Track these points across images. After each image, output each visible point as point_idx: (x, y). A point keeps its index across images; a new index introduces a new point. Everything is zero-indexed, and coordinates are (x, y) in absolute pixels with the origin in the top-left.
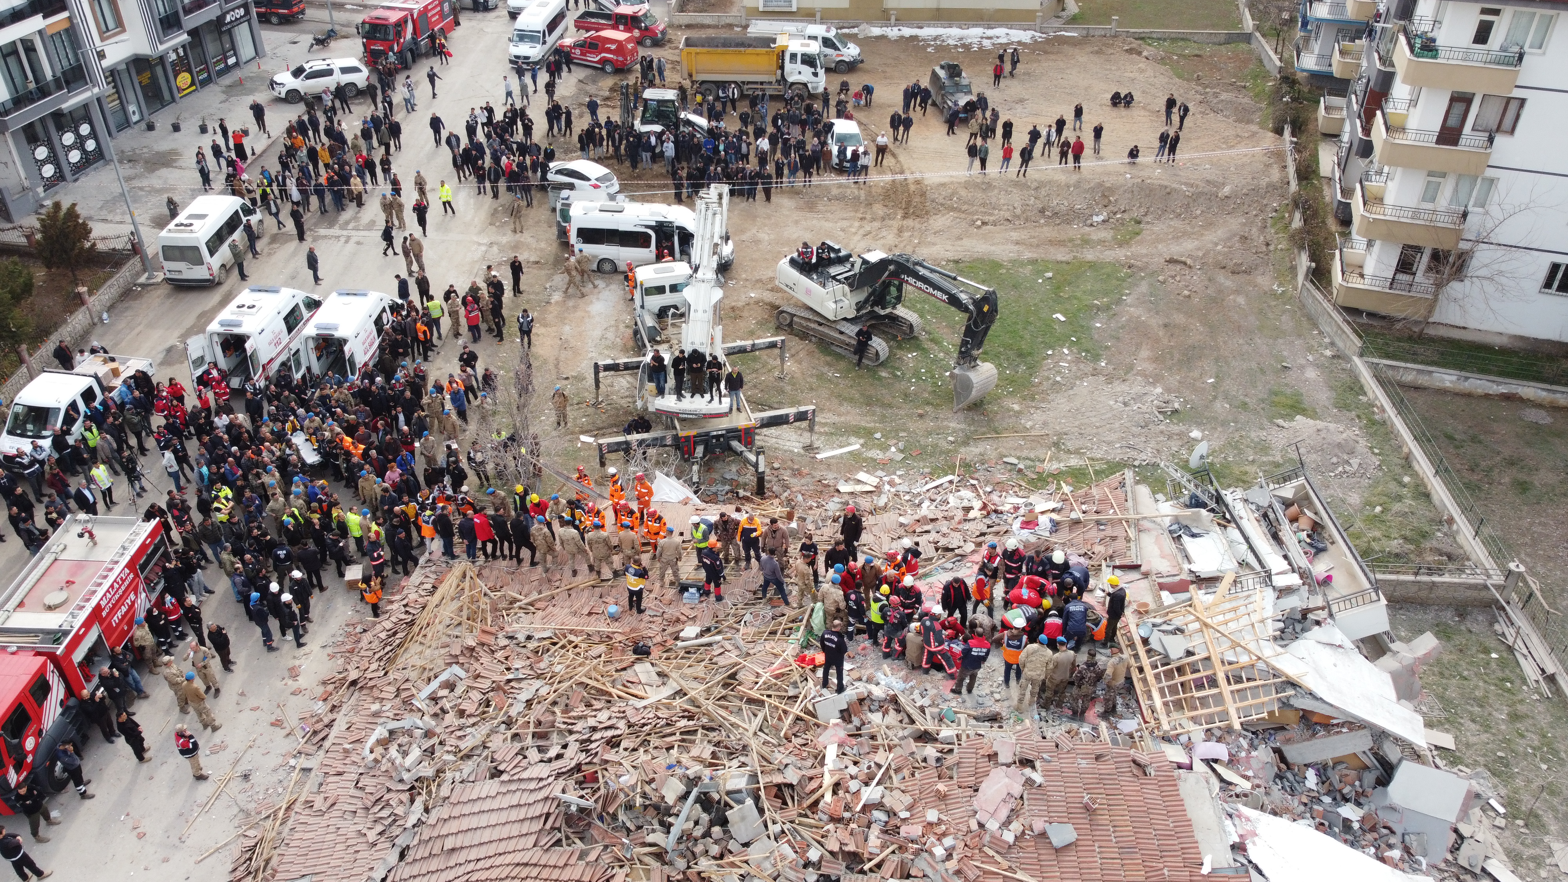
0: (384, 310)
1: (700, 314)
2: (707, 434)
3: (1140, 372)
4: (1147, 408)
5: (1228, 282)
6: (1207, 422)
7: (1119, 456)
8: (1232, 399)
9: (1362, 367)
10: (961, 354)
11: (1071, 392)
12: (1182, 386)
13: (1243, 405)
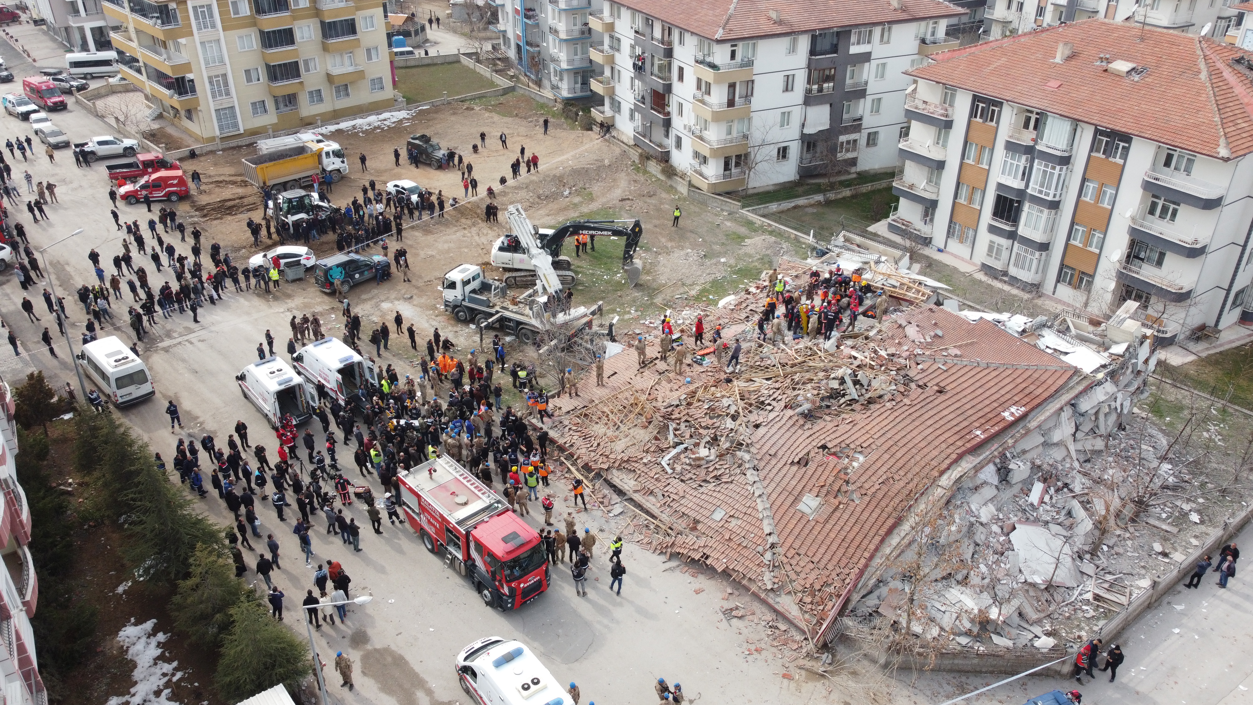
3: (672, 247)
4: (695, 258)
5: (653, 201)
6: (719, 255)
7: (710, 278)
8: (717, 244)
9: (747, 213)
10: (625, 259)
11: (661, 264)
12: (694, 246)
13: (723, 244)
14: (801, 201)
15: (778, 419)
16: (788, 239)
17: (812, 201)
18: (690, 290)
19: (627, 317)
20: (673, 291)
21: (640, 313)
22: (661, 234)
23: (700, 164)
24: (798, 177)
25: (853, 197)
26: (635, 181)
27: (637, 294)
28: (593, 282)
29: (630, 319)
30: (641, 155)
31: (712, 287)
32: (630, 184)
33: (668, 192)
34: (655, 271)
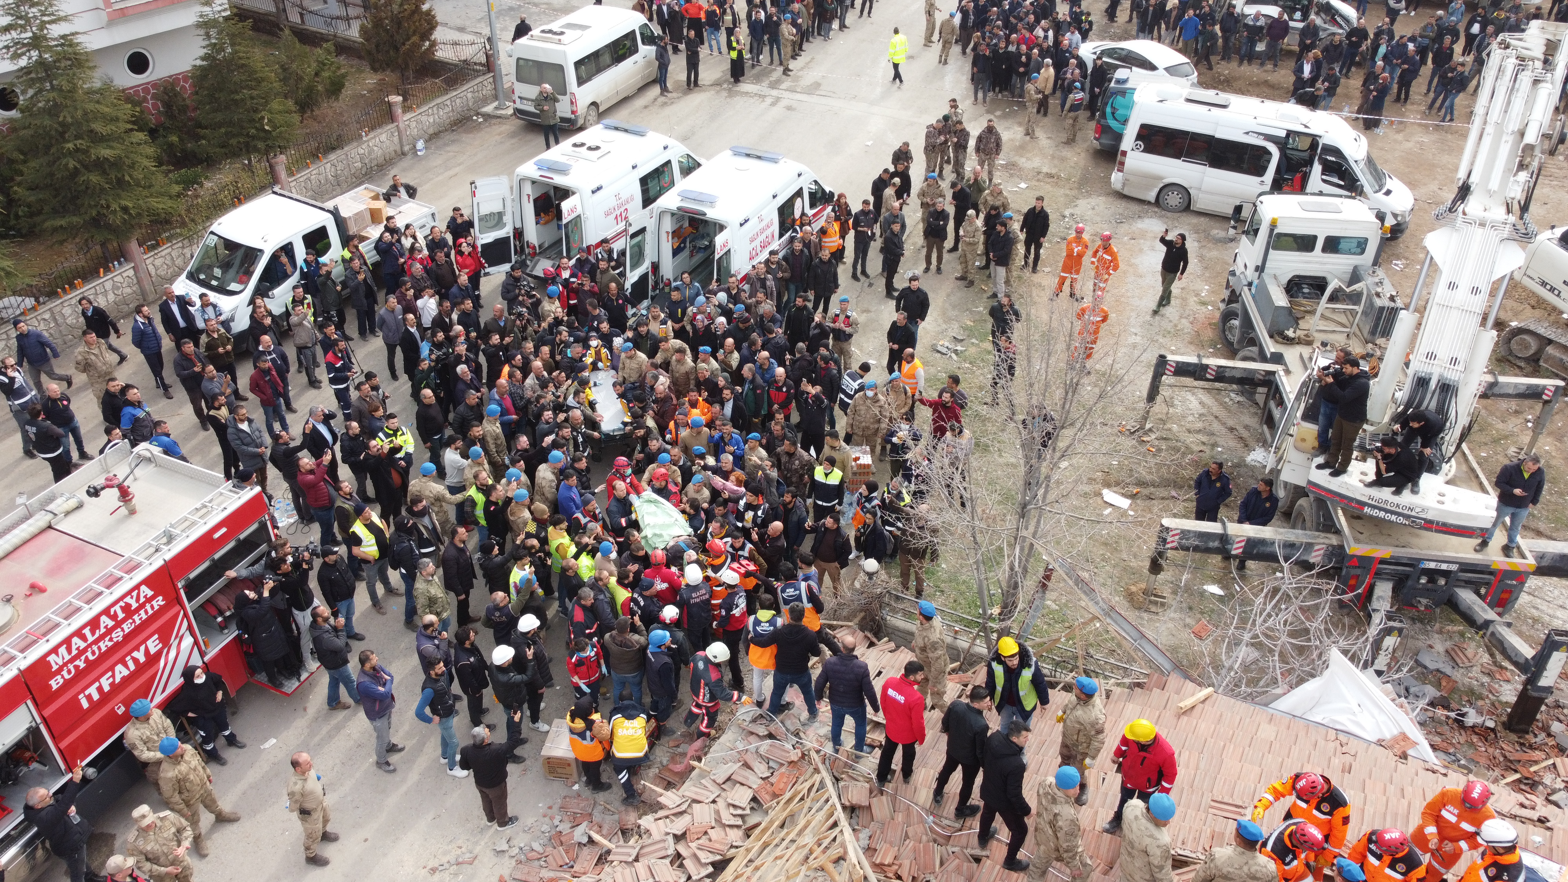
0: (799, 193)
1: (1462, 295)
2: (1413, 563)
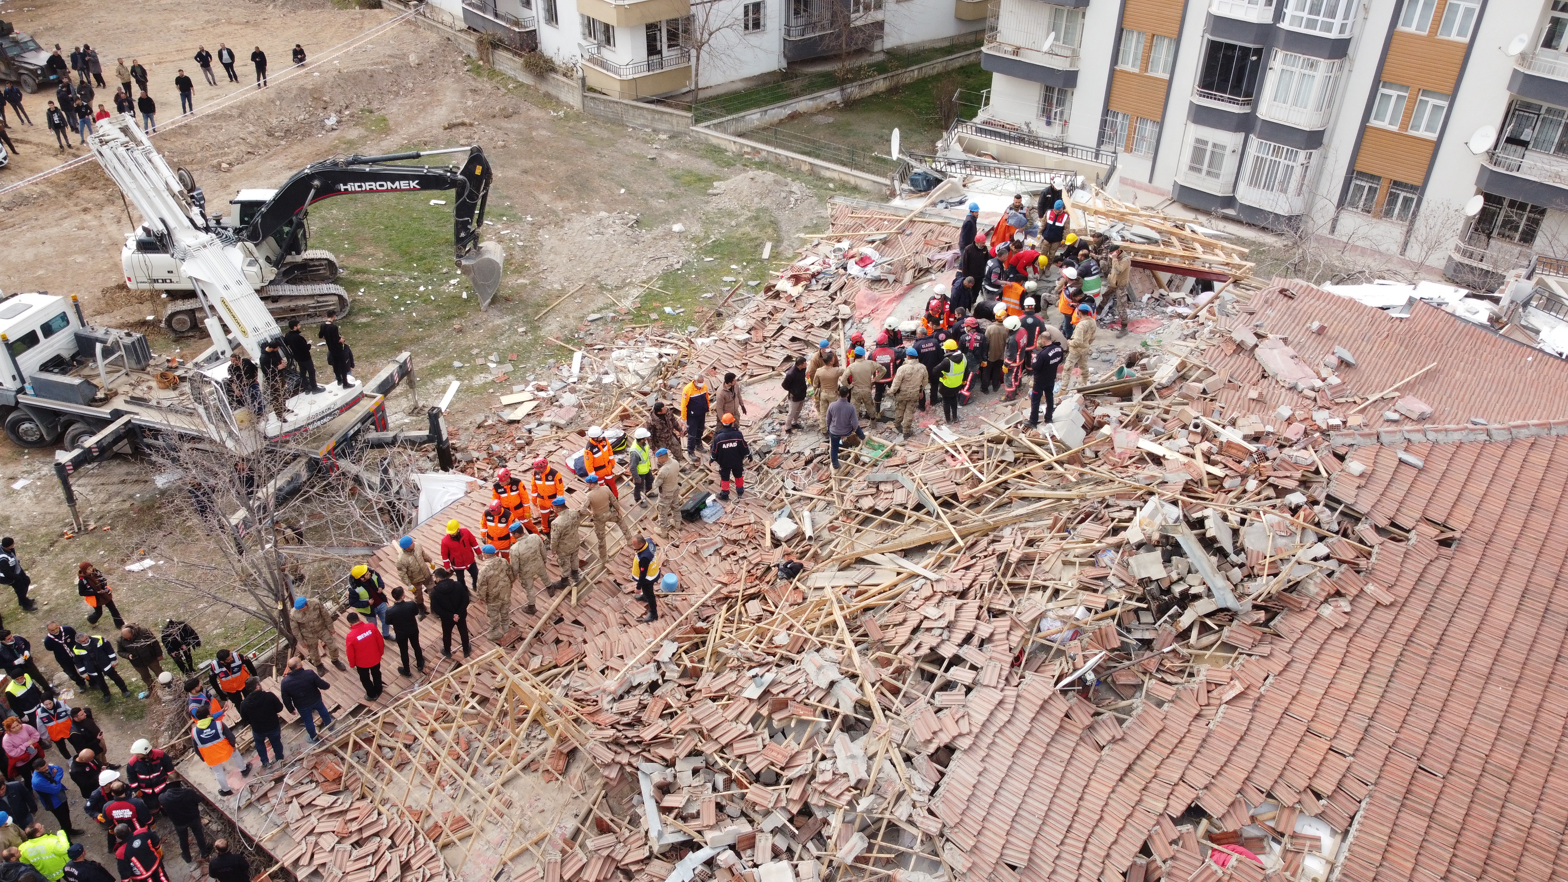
1: (236, 290)
2: (345, 437)
3: (565, 211)
4: (619, 229)
5: (513, 125)
6: (666, 218)
7: (658, 269)
8: (656, 195)
9: (707, 132)
10: (460, 242)
11: (547, 247)
12: (611, 204)
13: (670, 195)
14: (803, 104)
15: (1002, 717)
16: (797, 174)
17: (821, 103)
18: (619, 298)
19: (479, 380)
20: (581, 306)
21: (509, 367)
22: (538, 185)
23: (599, 46)
24: (784, 64)
25: (892, 91)
26: (474, 91)
27: (498, 320)
28: (393, 303)
29: (484, 386)
30: (480, 42)
31: (664, 287)
32: (463, 96)
33: (543, 107)
34: (536, 265)
